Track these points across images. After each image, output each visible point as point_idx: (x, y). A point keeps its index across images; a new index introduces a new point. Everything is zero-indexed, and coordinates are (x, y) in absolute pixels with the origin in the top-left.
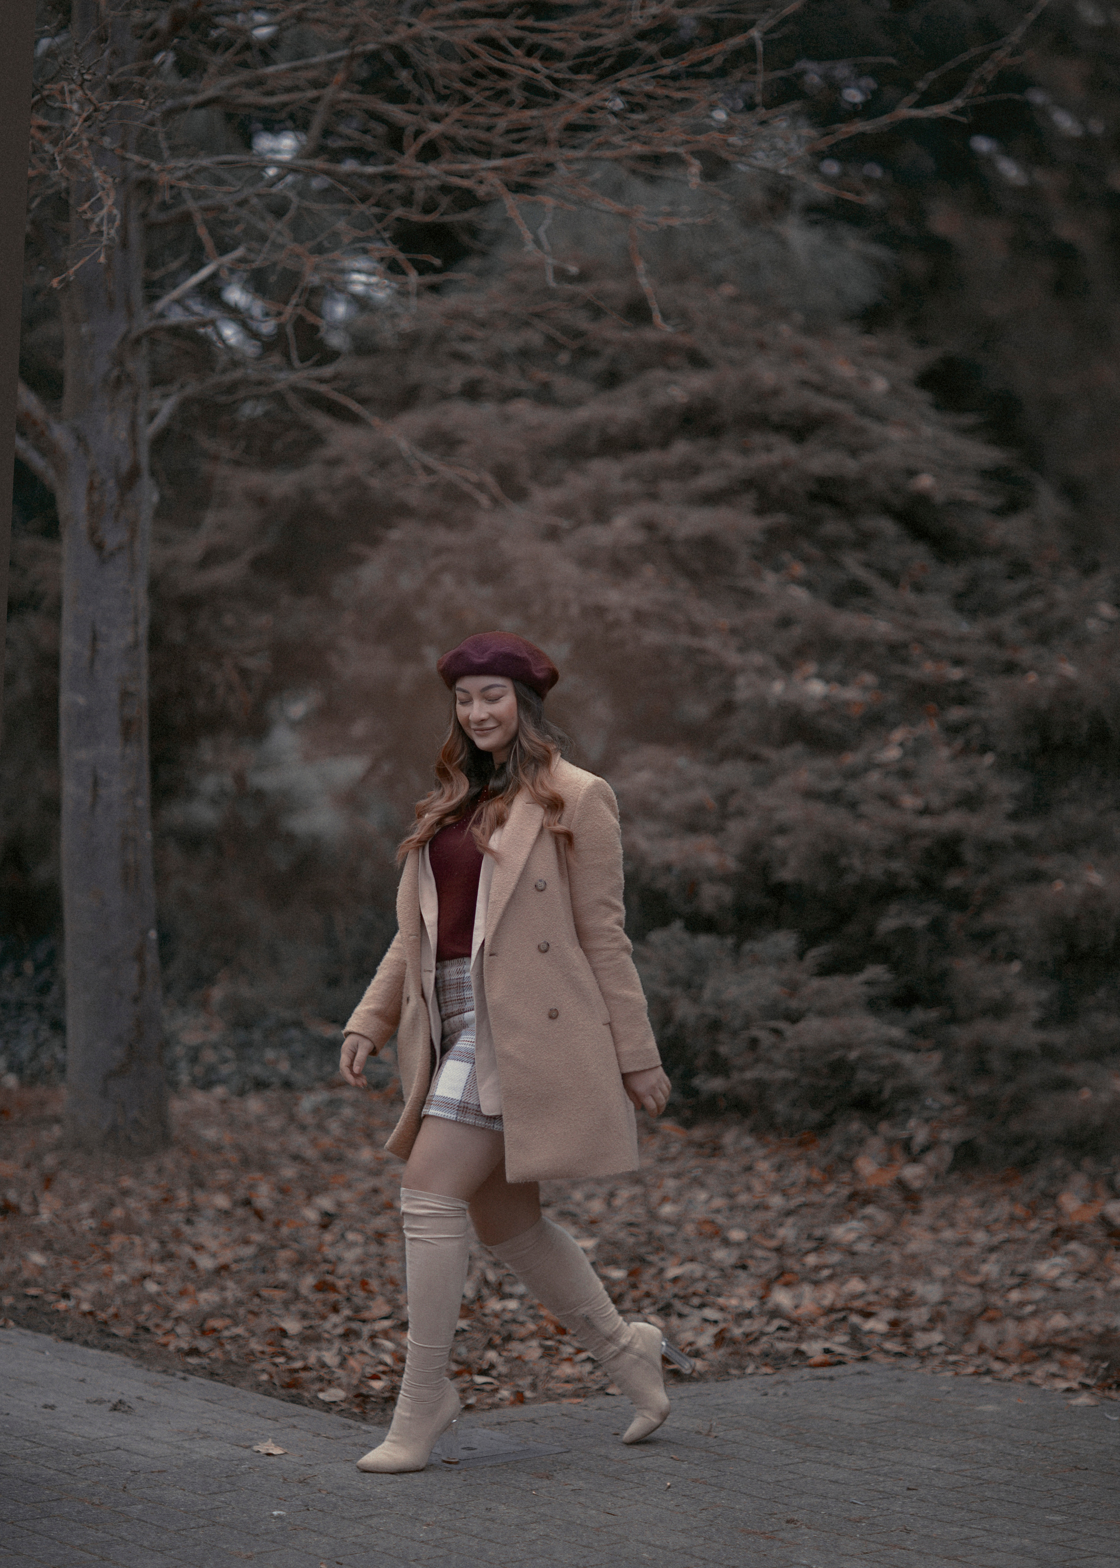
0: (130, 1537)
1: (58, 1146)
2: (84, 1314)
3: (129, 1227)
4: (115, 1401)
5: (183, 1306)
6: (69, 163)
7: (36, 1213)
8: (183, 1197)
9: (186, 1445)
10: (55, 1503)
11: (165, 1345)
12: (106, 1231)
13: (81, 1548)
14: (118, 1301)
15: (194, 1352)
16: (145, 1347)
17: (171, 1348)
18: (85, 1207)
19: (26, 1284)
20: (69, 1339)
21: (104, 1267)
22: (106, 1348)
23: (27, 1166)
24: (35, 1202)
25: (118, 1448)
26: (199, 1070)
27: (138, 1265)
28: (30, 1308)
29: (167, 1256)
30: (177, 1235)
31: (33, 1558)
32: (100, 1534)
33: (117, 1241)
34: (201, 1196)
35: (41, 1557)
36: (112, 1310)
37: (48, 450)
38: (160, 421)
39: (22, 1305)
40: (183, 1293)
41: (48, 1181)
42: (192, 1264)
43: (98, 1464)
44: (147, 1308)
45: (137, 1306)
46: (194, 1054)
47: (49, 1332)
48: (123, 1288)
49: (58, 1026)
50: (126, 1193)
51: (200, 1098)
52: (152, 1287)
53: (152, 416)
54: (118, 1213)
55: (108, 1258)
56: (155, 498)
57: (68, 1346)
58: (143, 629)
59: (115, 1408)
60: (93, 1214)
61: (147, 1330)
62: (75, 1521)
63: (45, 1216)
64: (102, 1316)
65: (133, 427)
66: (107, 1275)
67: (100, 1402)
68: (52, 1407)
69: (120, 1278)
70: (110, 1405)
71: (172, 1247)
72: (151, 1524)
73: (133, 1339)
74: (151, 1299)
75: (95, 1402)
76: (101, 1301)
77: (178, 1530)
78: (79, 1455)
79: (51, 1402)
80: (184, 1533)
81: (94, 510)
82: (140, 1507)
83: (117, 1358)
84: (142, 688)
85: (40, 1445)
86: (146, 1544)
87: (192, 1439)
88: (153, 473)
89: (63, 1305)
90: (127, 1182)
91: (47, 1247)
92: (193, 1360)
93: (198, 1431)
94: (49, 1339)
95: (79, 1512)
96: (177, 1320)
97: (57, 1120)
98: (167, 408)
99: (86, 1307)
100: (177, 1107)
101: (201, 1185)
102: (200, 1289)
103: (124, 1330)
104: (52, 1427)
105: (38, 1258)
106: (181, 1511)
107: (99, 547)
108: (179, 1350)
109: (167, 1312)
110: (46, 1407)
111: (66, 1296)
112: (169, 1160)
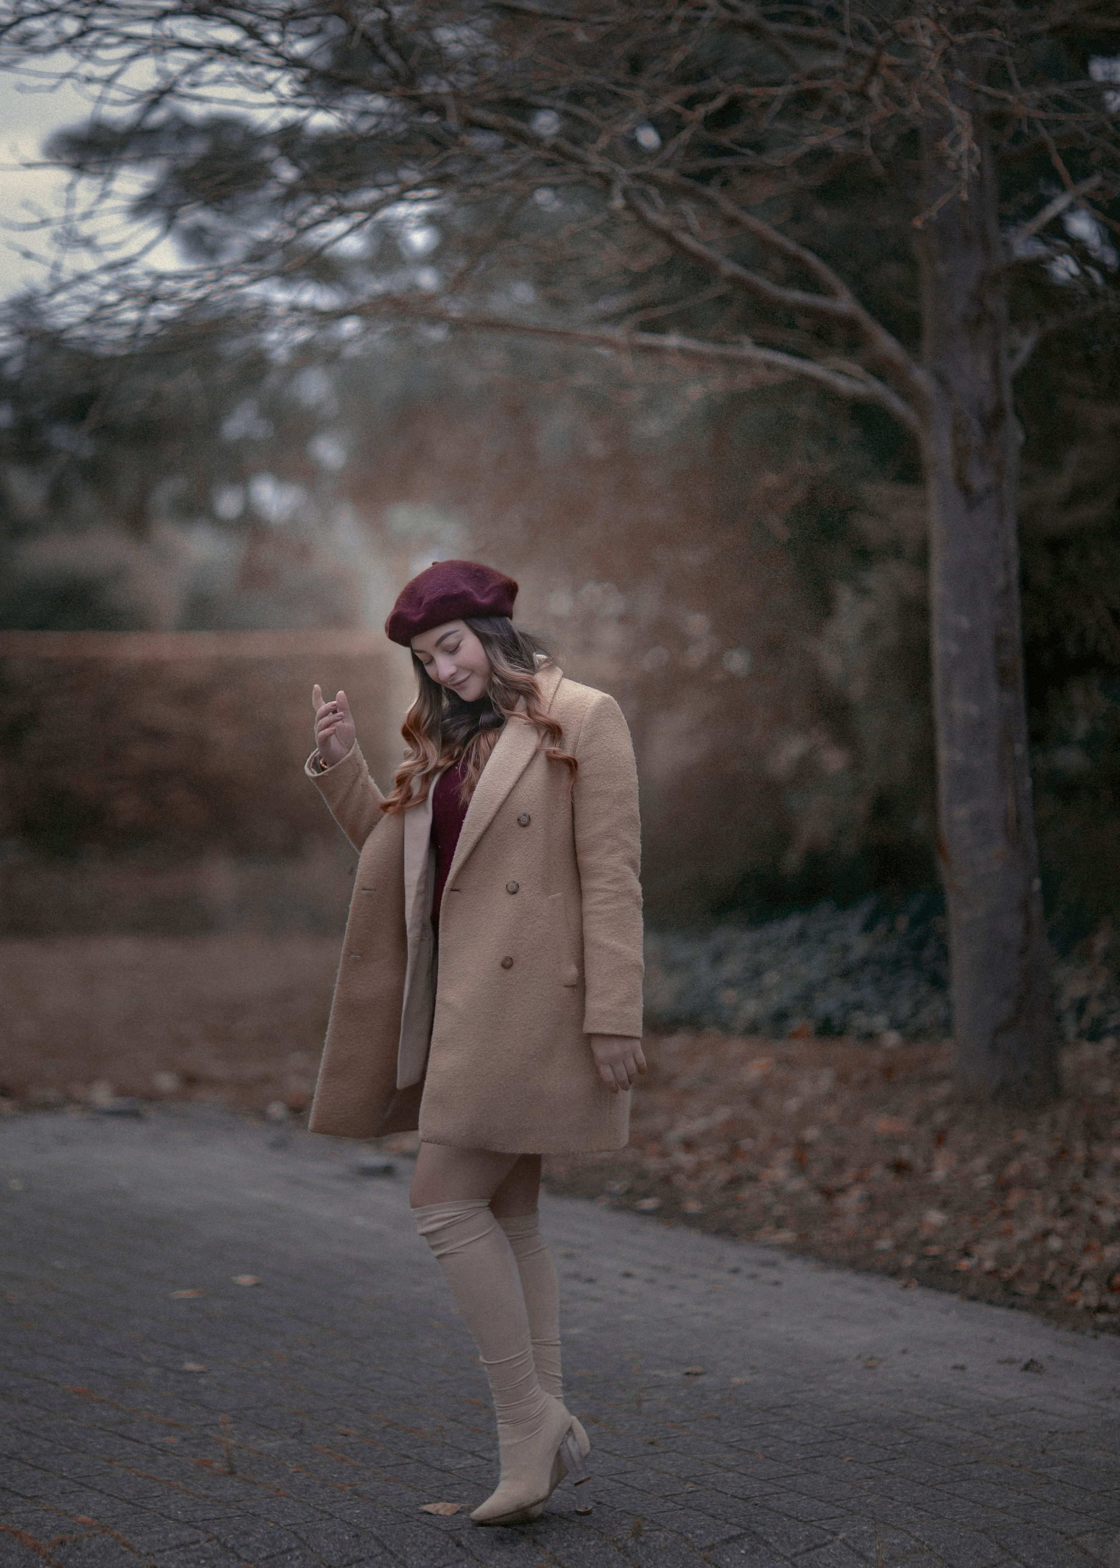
0: (1053, 1499)
1: (948, 1102)
2: (989, 1273)
3: (1026, 1181)
4: (1025, 1361)
5: (1088, 1263)
6: (925, 100)
7: (929, 1170)
8: (1079, 1151)
9: (1103, 1404)
10: (973, 1466)
11: (1074, 1303)
12: (1003, 1187)
13: (1004, 1510)
14: (1021, 1257)
15: (1102, 1308)
16: (1053, 1305)
17: (1080, 1304)
18: (980, 1162)
19: (926, 1243)
20: (973, 1298)
21: (1004, 1224)
22: (1012, 1306)
23: (918, 1121)
24: (929, 1160)
25: (1033, 1409)
26: (1086, 1022)
27: (1037, 1222)
28: (931, 1269)
29: (1067, 1212)
30: (1076, 1190)
31: (955, 1521)
32: (1022, 1497)
33: (1015, 1199)
34: (1098, 1149)
35: (964, 1520)
36: (1015, 1269)
37: (909, 394)
38: (1022, 357)
39: (925, 1264)
40: (1087, 1249)
41: (940, 1138)
42: (1094, 1219)
43: (1015, 1425)
44: (1051, 1265)
45: (1042, 1263)
46: (1081, 1006)
47: (953, 1291)
48: (1024, 1245)
49: (939, 983)
50: (1020, 1149)
51: (1088, 1051)
52: (1055, 1243)
53: (1013, 352)
54: (1013, 1169)
55: (1006, 1214)
56: (1021, 437)
57: (974, 1305)
58: (1014, 570)
59: (1027, 1367)
60: (990, 1169)
61: (1053, 1288)
62: (994, 1483)
63: (939, 1174)
64: (1008, 1273)
65: (995, 366)
66: (1008, 1233)
67: (1010, 1361)
68: (963, 1368)
69: (1022, 1235)
70: (1021, 1365)
71: (1072, 1201)
72: (1073, 1485)
73: (1039, 1297)
74: (1056, 1255)
75: (1006, 1362)
76: (1003, 1259)
77: (1102, 1491)
78: (993, 1416)
79: (960, 1362)
80: (1108, 1494)
81: (961, 453)
82: (1060, 1468)
83: (1024, 1318)
84: (1015, 632)
85: (953, 1407)
86: (1070, 1506)
87: (1108, 1399)
88: (1018, 414)
89: (965, 1264)
90: (1022, 1136)
91: (944, 1205)
92: (1102, 1318)
93: (1114, 1389)
94: (954, 1298)
95: (998, 1475)
96: (1084, 1277)
97: (943, 1077)
98: (1026, 344)
99: (989, 1265)
100: (1068, 1061)
101: (1099, 1138)
102: (1105, 1243)
103: (1030, 1289)
104: (964, 1388)
105: (935, 1217)
106: (1103, 1472)
107: (966, 489)
108: (1087, 1308)
109: (1072, 1269)
110: (955, 1367)
111: (966, 1253)
112: (1063, 1113)
